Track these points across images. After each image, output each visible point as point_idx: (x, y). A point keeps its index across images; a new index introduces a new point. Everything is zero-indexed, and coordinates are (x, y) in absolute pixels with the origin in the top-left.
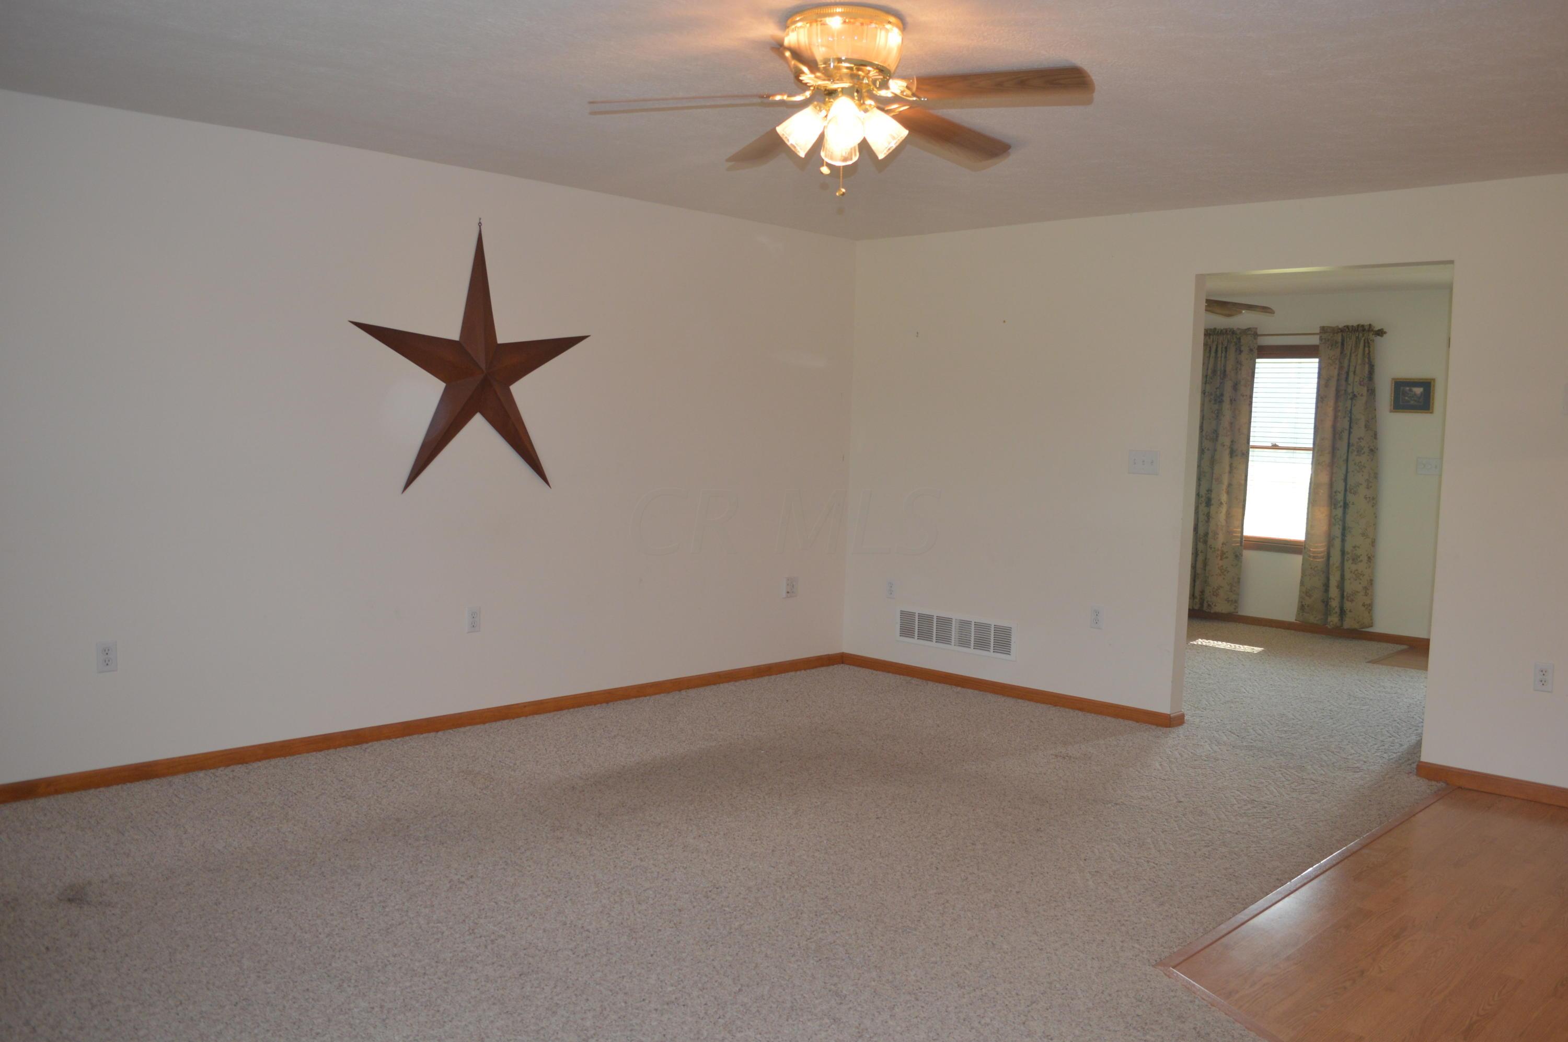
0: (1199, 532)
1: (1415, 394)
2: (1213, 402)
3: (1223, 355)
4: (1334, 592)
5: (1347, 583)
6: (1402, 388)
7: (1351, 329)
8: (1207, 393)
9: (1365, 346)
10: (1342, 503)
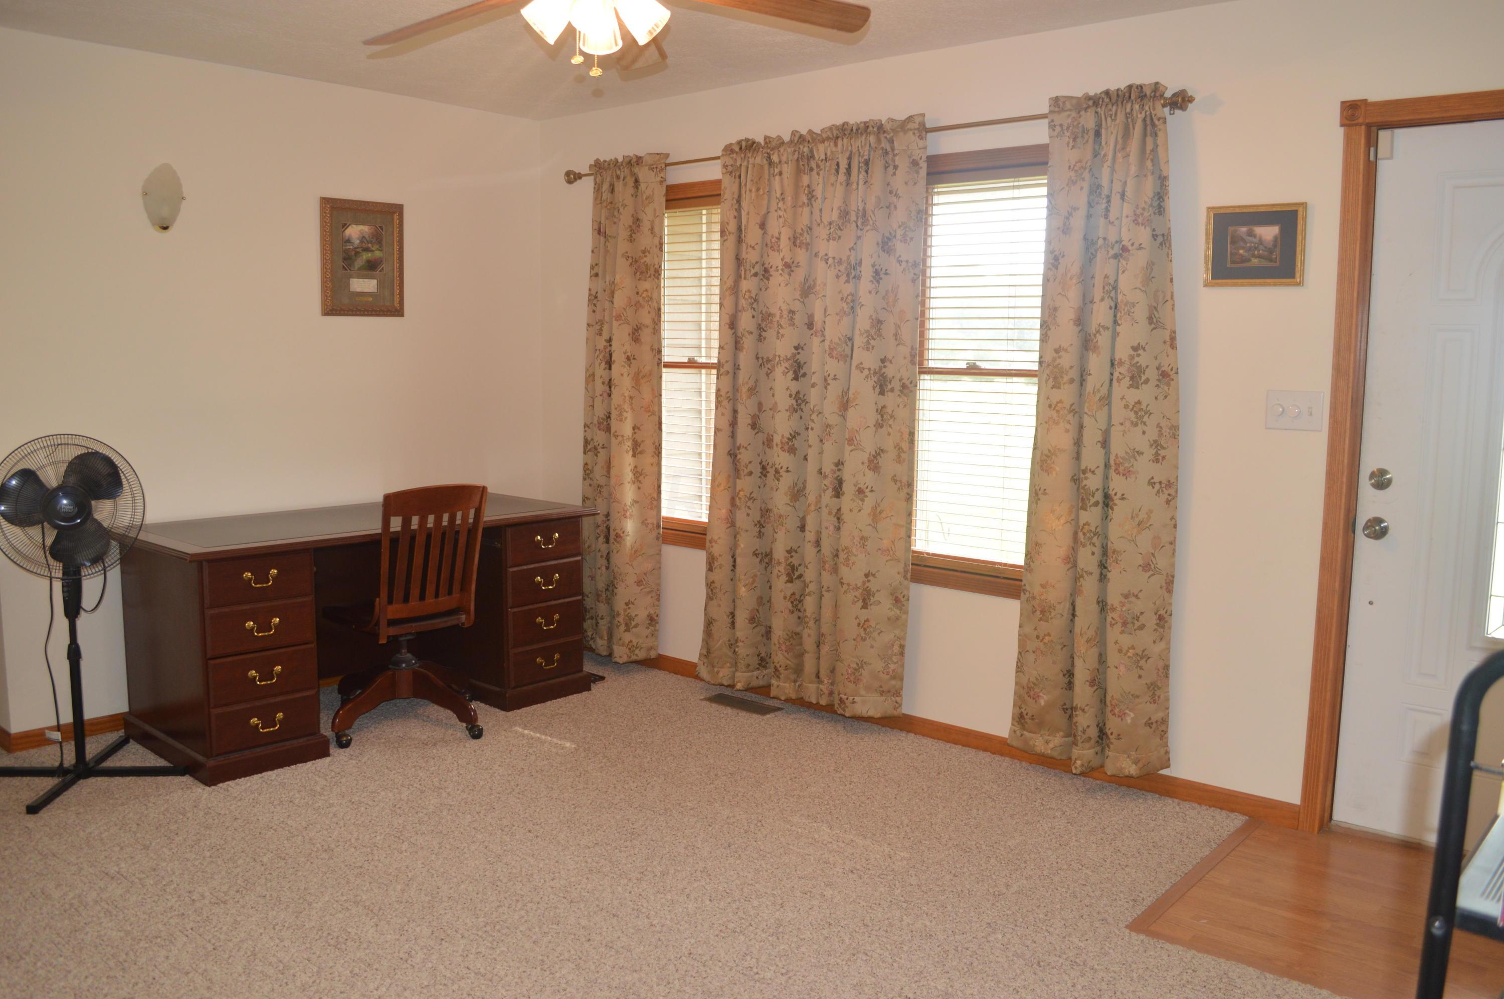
0: (823, 551)
1: (1261, 242)
2: (843, 278)
3: (861, 176)
4: (1083, 693)
5: (1112, 674)
6: (1230, 229)
7: (1114, 98)
8: (830, 261)
9: (1145, 135)
10: (1099, 497)
